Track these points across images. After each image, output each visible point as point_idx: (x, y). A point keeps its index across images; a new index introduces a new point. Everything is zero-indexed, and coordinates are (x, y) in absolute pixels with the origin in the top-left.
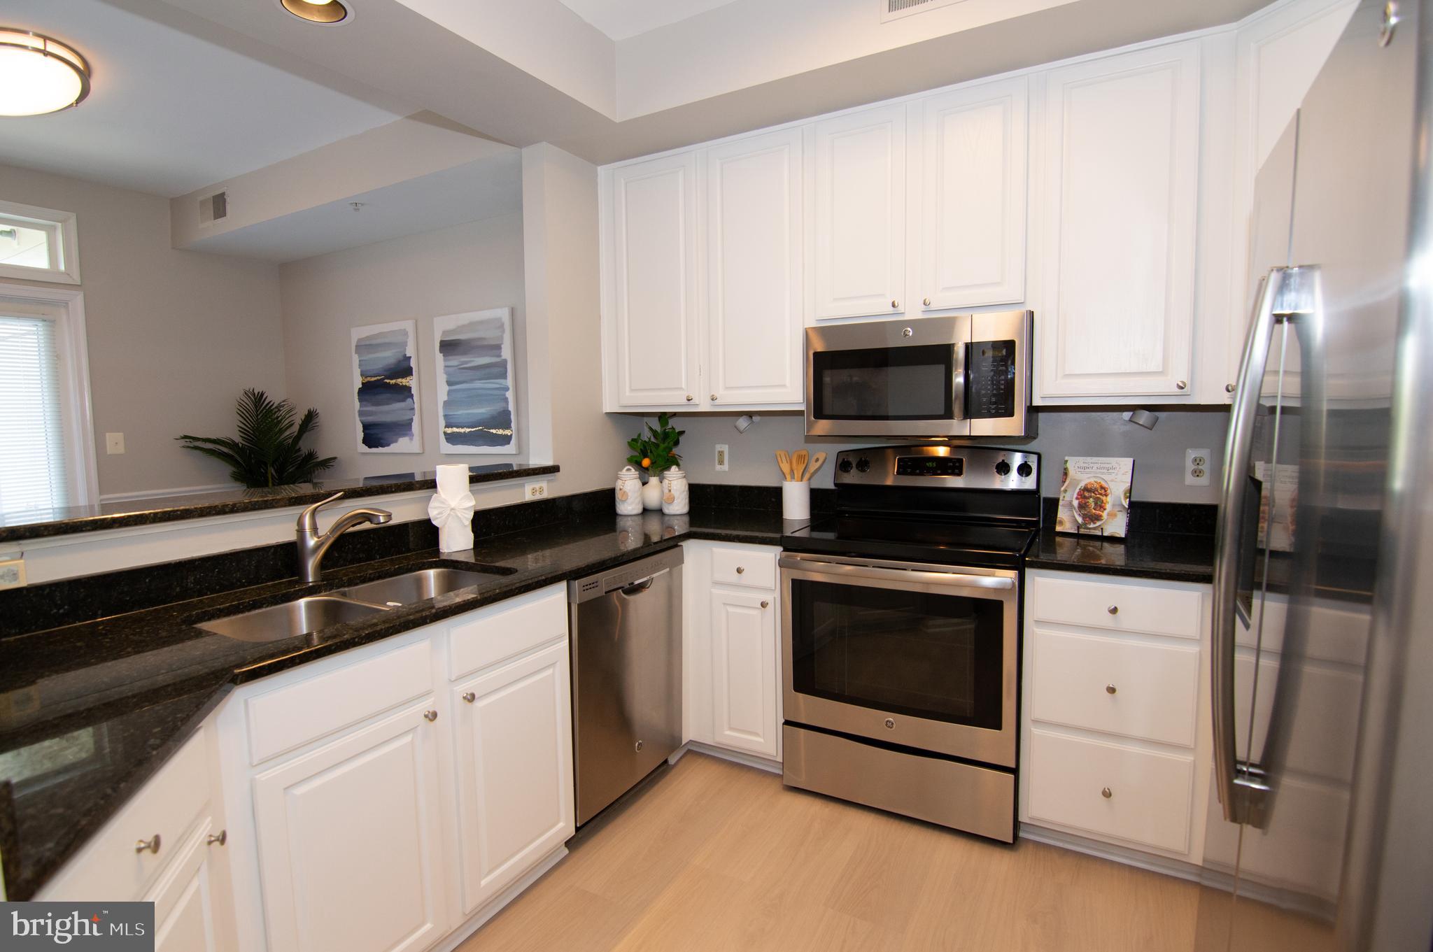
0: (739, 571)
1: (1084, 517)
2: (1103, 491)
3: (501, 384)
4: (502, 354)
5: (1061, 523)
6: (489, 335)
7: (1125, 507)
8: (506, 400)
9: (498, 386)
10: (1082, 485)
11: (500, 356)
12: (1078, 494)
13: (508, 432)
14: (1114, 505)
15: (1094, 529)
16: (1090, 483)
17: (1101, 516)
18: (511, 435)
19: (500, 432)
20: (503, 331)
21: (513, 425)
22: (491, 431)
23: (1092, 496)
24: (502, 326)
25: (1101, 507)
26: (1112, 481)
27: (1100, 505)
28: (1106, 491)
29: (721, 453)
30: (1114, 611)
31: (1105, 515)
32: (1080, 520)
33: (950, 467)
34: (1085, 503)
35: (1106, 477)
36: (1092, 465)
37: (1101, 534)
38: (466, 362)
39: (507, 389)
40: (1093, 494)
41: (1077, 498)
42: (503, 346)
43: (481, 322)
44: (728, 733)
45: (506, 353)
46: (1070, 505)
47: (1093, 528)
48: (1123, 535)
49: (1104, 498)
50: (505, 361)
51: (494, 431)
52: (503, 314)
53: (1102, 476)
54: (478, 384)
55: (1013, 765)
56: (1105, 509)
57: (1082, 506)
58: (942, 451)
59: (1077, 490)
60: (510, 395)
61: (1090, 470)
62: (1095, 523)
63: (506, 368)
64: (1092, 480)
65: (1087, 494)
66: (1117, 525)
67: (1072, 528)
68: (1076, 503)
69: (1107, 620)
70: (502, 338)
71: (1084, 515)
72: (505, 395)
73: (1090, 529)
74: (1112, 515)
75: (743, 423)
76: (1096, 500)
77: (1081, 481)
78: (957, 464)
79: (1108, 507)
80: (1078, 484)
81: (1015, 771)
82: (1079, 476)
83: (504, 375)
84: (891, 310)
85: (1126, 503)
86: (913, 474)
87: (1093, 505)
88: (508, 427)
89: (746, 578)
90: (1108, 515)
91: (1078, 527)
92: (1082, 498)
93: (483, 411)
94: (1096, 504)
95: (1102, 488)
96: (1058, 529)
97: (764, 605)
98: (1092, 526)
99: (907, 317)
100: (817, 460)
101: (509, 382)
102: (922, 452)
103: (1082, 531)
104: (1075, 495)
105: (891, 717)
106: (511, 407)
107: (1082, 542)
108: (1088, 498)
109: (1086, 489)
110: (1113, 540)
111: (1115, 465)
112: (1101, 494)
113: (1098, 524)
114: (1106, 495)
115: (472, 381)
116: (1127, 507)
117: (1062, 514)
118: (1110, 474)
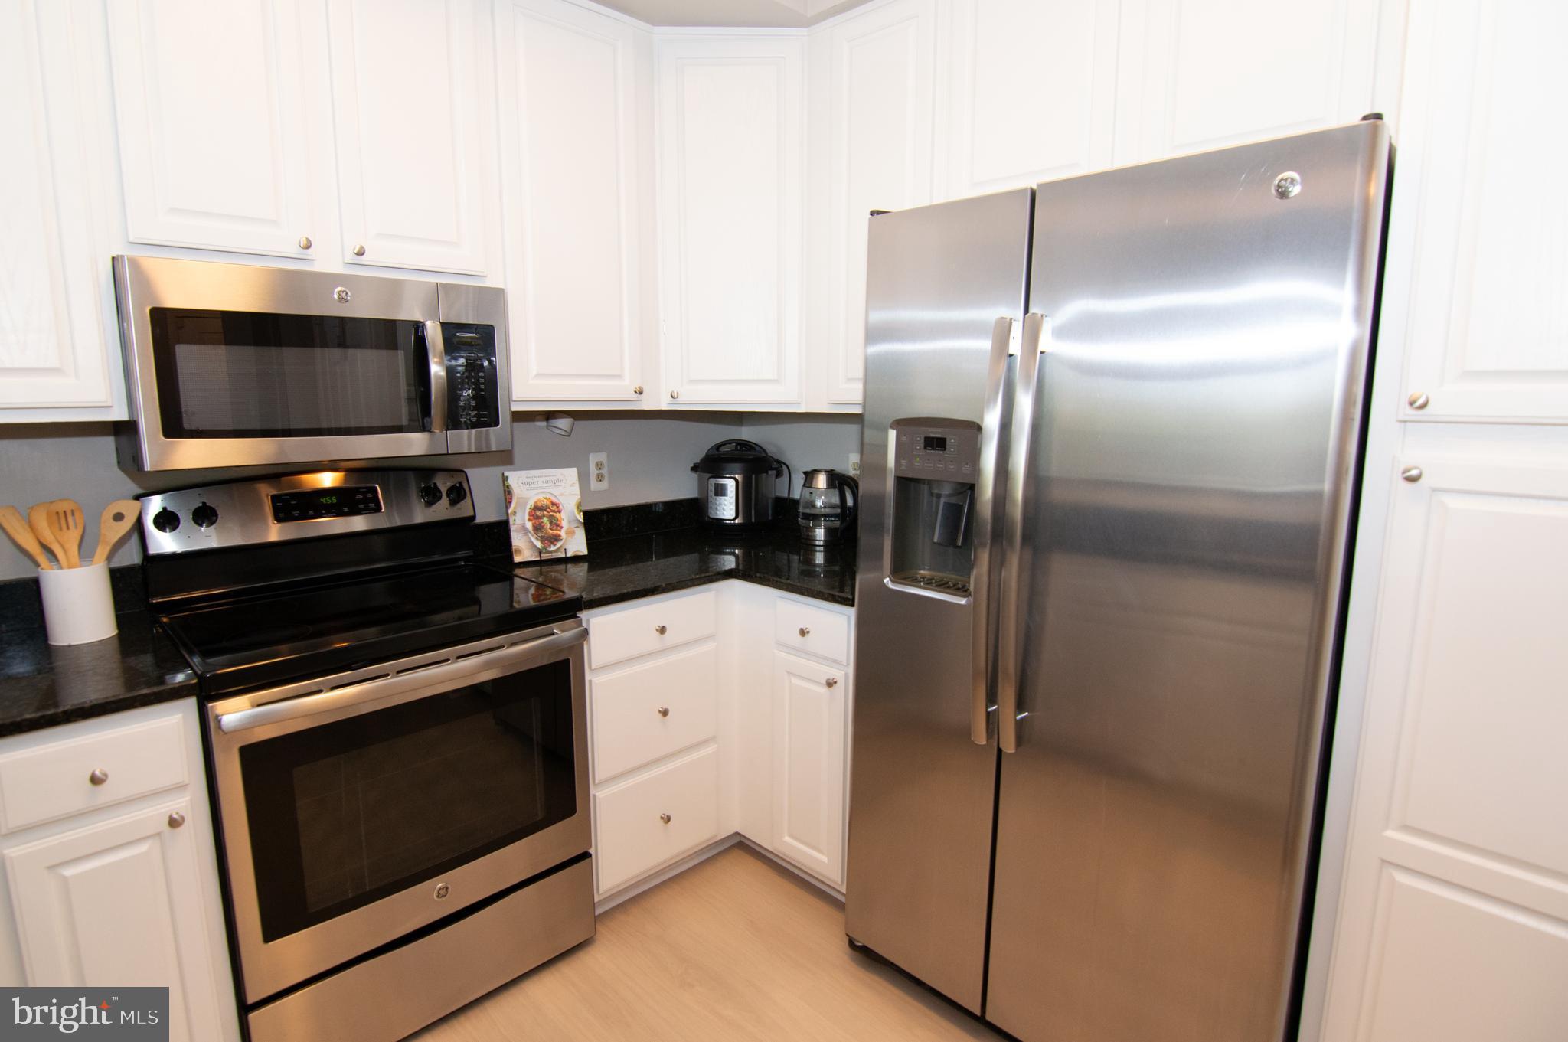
0: (95, 780)
1: (542, 539)
2: (555, 507)
5: (519, 551)
7: (577, 520)
10: (531, 503)
12: (530, 514)
14: (569, 522)
15: (556, 551)
16: (539, 500)
17: (560, 536)
23: (544, 514)
25: (557, 525)
26: (562, 495)
27: (556, 524)
28: (558, 507)
30: (662, 630)
31: (563, 533)
32: (539, 544)
33: (360, 501)
34: (540, 524)
35: (556, 492)
36: (537, 479)
37: (564, 556)
40: (545, 513)
41: (529, 520)
46: (524, 529)
47: (555, 551)
48: (586, 553)
49: (558, 515)
53: (551, 491)
56: (562, 528)
57: (538, 528)
59: (528, 511)
61: (536, 485)
62: (555, 545)
64: (541, 497)
65: (539, 513)
66: (576, 543)
67: (532, 555)
68: (529, 525)
71: (541, 537)
73: (551, 552)
74: (570, 533)
76: (551, 518)
77: (529, 499)
78: (370, 495)
79: (565, 524)
80: (526, 504)
82: (525, 493)
85: (581, 518)
86: (295, 519)
87: (548, 525)
90: (567, 533)
91: (540, 553)
92: (534, 518)
94: (551, 523)
95: (553, 504)
96: (517, 559)
97: (174, 823)
98: (553, 548)
103: (545, 556)
104: (527, 517)
107: (545, 569)
108: (541, 518)
109: (536, 508)
110: (576, 559)
111: (561, 478)
112: (553, 511)
113: (559, 544)
114: (559, 512)
116: (583, 521)
117: (518, 541)
118: (558, 487)
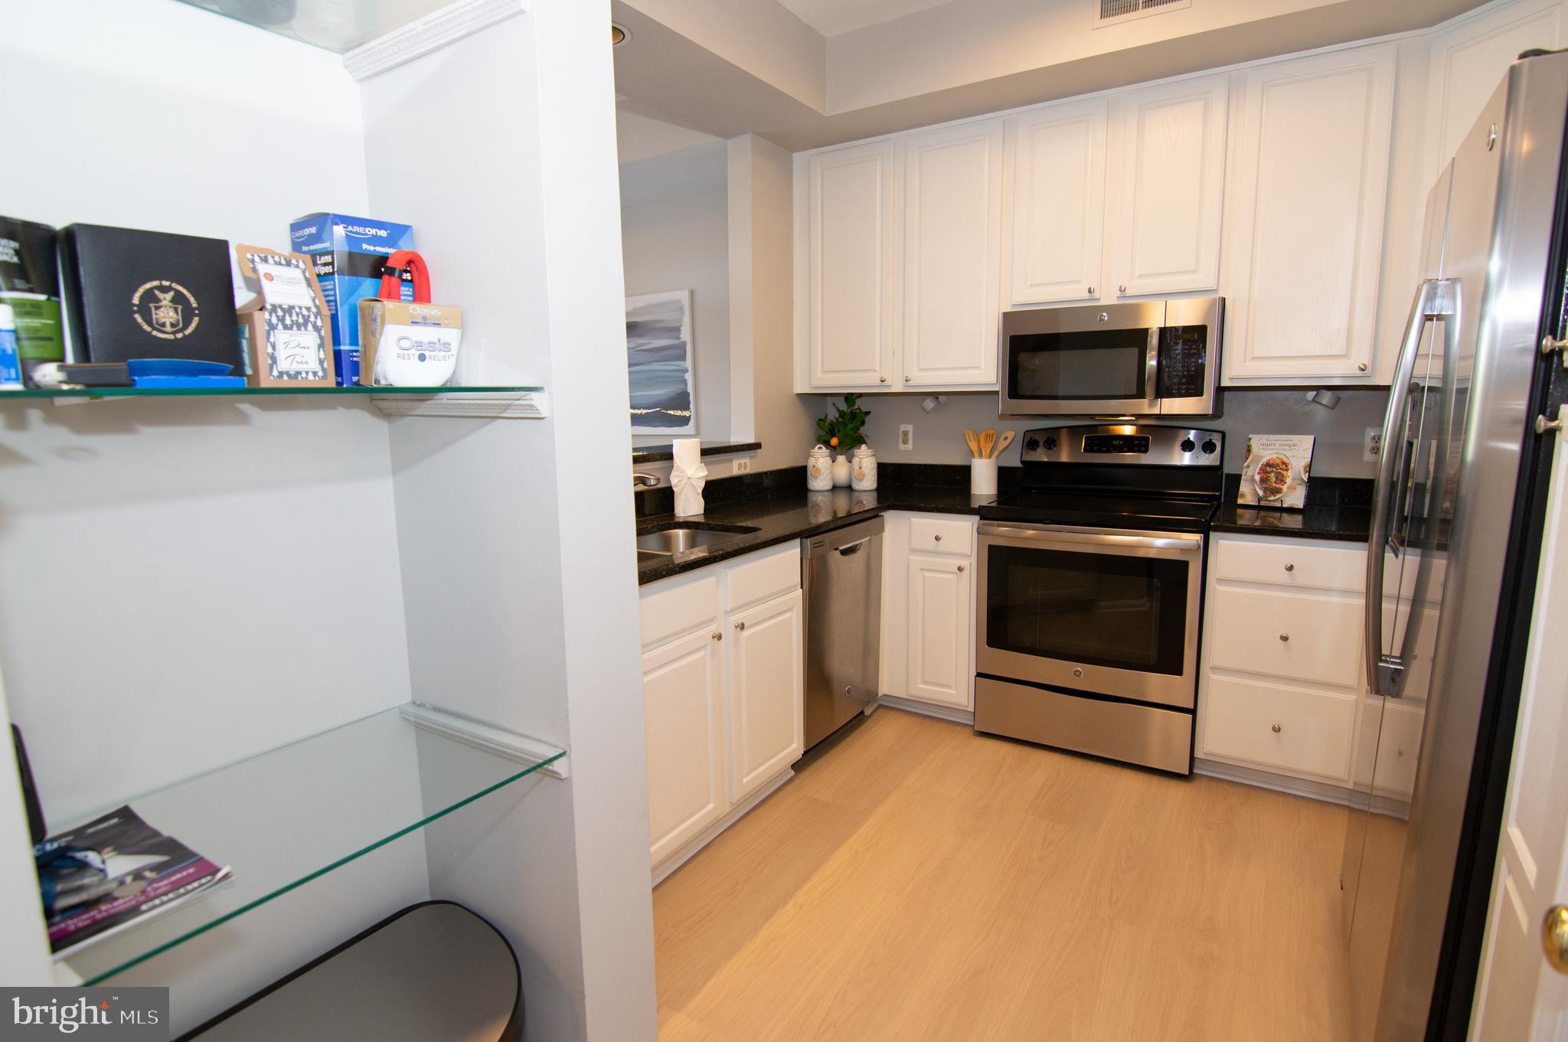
0: (937, 538)
1: (1265, 490)
2: (1284, 466)
3: (679, 366)
4: (681, 336)
5: (1243, 496)
6: (667, 317)
7: (1303, 480)
8: (685, 382)
9: (676, 368)
10: (1264, 460)
11: (679, 338)
12: (1260, 469)
13: (686, 413)
14: (1294, 479)
15: (1275, 501)
16: (1272, 459)
17: (1281, 489)
18: (690, 416)
19: (679, 413)
20: (683, 314)
21: (692, 406)
22: (669, 412)
23: (1273, 472)
24: (681, 308)
25: (1282, 481)
26: (1293, 456)
27: (1281, 479)
28: (1286, 466)
29: (905, 433)
30: (1290, 568)
31: (1285, 488)
32: (1261, 493)
33: (1136, 445)
34: (1267, 478)
35: (1288, 454)
36: (1275, 442)
37: (1280, 505)
38: (646, 344)
39: (686, 371)
40: (1274, 469)
41: (1259, 473)
42: (682, 328)
43: (660, 305)
44: (922, 686)
45: (685, 335)
46: (1252, 479)
47: (1273, 500)
48: (1301, 507)
49: (1285, 473)
50: (685, 343)
51: (672, 412)
52: (683, 297)
53: (1284, 453)
54: (655, 366)
55: (1192, 707)
56: (1285, 483)
57: (1263, 481)
58: (1128, 430)
59: (1260, 466)
60: (689, 377)
61: (1273, 447)
62: (1275, 496)
63: (685, 350)
64: (1274, 456)
65: (1268, 469)
66: (1295, 497)
67: (1253, 501)
68: (1257, 478)
69: (1284, 577)
70: (681, 319)
71: (1265, 488)
72: (684, 376)
73: (1270, 501)
74: (1292, 488)
75: (929, 404)
76: (1278, 474)
77: (1263, 457)
78: (1144, 442)
79: (1288, 481)
80: (1261, 460)
81: (1193, 712)
82: (1262, 453)
83: (683, 358)
84: (1086, 295)
85: (1305, 478)
86: (1100, 451)
87: (1274, 479)
88: (687, 408)
89: (943, 545)
90: (1288, 488)
91: (1259, 499)
92: (1264, 473)
93: (661, 392)
94: (1277, 478)
95: (1283, 463)
96: (1240, 501)
97: (960, 569)
98: (1272, 498)
99: (1102, 303)
100: (1006, 438)
101: (688, 363)
102: (1109, 431)
103: (1263, 503)
104: (1257, 471)
105: (1079, 667)
106: (690, 389)
107: (1262, 513)
108: (1270, 473)
109: (1268, 464)
110: (1292, 511)
111: (1296, 442)
112: (1282, 469)
113: (1278, 496)
114: (1287, 470)
115: (650, 362)
116: (1306, 480)
117: (1244, 488)
118: (1292, 450)
